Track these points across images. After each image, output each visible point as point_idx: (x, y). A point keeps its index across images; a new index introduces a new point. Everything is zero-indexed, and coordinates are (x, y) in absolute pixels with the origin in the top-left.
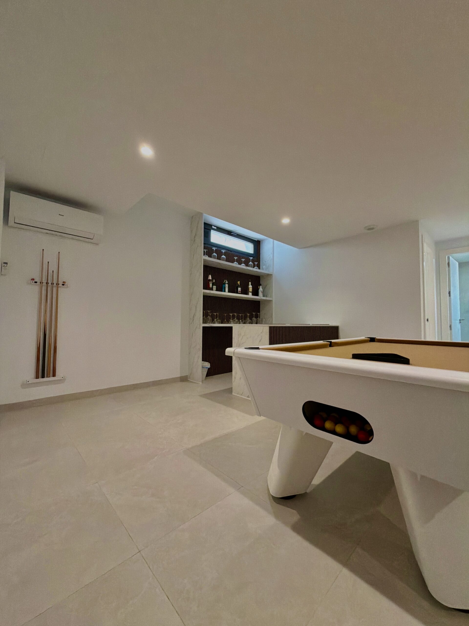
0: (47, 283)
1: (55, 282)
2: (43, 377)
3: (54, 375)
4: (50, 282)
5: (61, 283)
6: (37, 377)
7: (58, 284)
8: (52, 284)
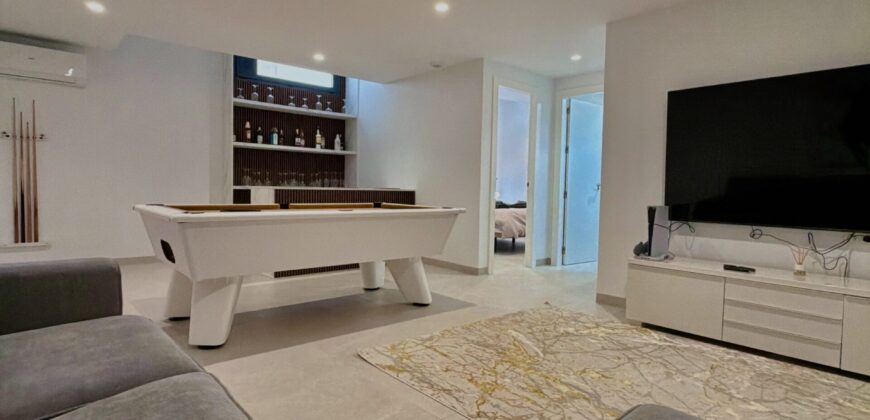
0: (22, 137)
1: (31, 135)
2: (23, 241)
3: (36, 240)
4: (25, 135)
5: (38, 136)
6: (16, 241)
7: (34, 138)
8: (28, 137)
